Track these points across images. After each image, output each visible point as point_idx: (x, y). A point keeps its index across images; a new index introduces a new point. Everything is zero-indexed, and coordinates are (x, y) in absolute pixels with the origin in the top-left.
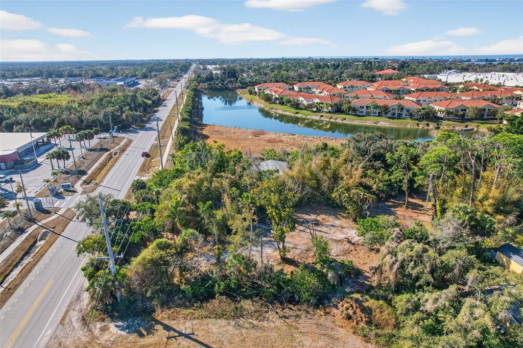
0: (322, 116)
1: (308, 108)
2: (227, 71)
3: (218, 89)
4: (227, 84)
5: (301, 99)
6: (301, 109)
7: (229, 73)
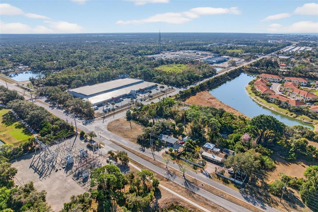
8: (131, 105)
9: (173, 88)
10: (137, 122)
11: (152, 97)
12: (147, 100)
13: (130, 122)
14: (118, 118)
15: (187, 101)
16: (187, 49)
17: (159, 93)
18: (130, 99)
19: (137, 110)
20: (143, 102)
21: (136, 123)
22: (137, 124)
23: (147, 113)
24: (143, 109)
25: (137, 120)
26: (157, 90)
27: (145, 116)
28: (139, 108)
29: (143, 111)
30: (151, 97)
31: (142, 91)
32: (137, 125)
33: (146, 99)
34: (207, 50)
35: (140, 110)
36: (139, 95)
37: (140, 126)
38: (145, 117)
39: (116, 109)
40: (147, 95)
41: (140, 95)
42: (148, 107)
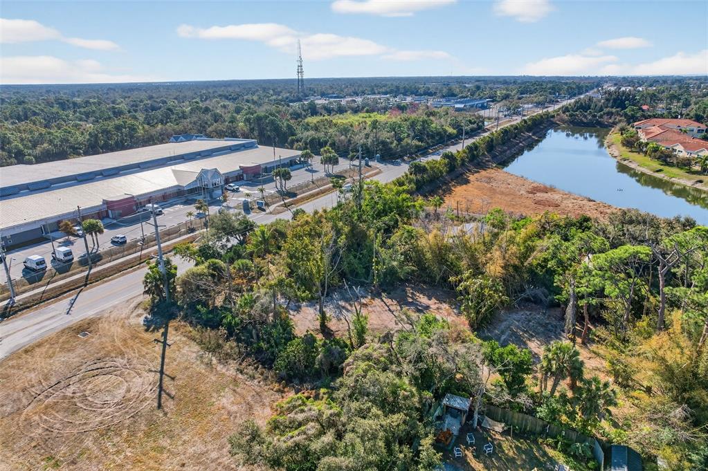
0: (701, 182)
1: (685, 164)
2: (614, 96)
3: (584, 123)
4: (601, 117)
5: (679, 147)
6: (671, 165)
7: (615, 100)
8: (192, 230)
9: (370, 163)
10: (210, 333)
11: (295, 195)
12: (272, 208)
13: (165, 335)
14: (90, 314)
15: (450, 202)
16: (370, 93)
17: (322, 179)
18: (192, 208)
19: (219, 256)
20: (252, 214)
21: (201, 343)
22: (208, 355)
23: (276, 270)
24: (250, 248)
25: (211, 320)
26: (312, 171)
27: (261, 293)
28: (234, 241)
29: (251, 256)
30: (292, 194)
31: (251, 176)
32: (209, 364)
33: (267, 205)
34: (422, 92)
35: (235, 254)
36: (236, 191)
37: (230, 370)
38: (265, 300)
39: (110, 254)
40: (270, 189)
41: (244, 190)
42: (283, 235)
